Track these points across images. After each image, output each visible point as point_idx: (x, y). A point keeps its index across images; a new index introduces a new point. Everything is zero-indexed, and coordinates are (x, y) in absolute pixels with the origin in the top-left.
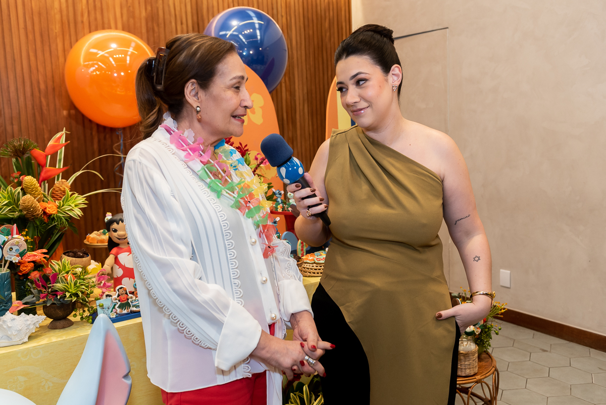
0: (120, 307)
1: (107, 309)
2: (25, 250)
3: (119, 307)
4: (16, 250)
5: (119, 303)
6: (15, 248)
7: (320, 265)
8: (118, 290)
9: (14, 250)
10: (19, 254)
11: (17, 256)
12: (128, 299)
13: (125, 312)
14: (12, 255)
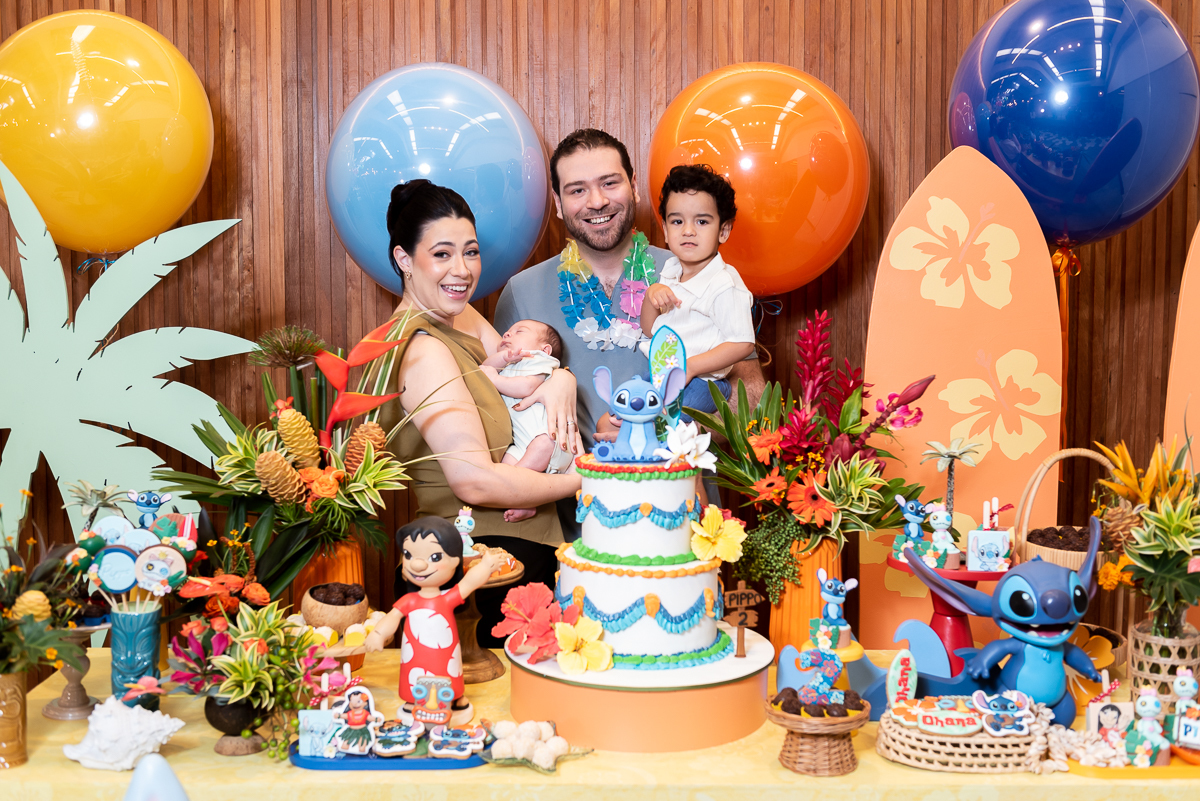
0: (347, 736)
1: (320, 735)
2: (181, 573)
3: (343, 736)
4: (161, 570)
5: (346, 727)
6: (159, 565)
7: (930, 738)
8: (349, 697)
9: (157, 570)
10: (168, 578)
11: (163, 583)
12: (367, 723)
13: (355, 750)
14: (152, 579)
